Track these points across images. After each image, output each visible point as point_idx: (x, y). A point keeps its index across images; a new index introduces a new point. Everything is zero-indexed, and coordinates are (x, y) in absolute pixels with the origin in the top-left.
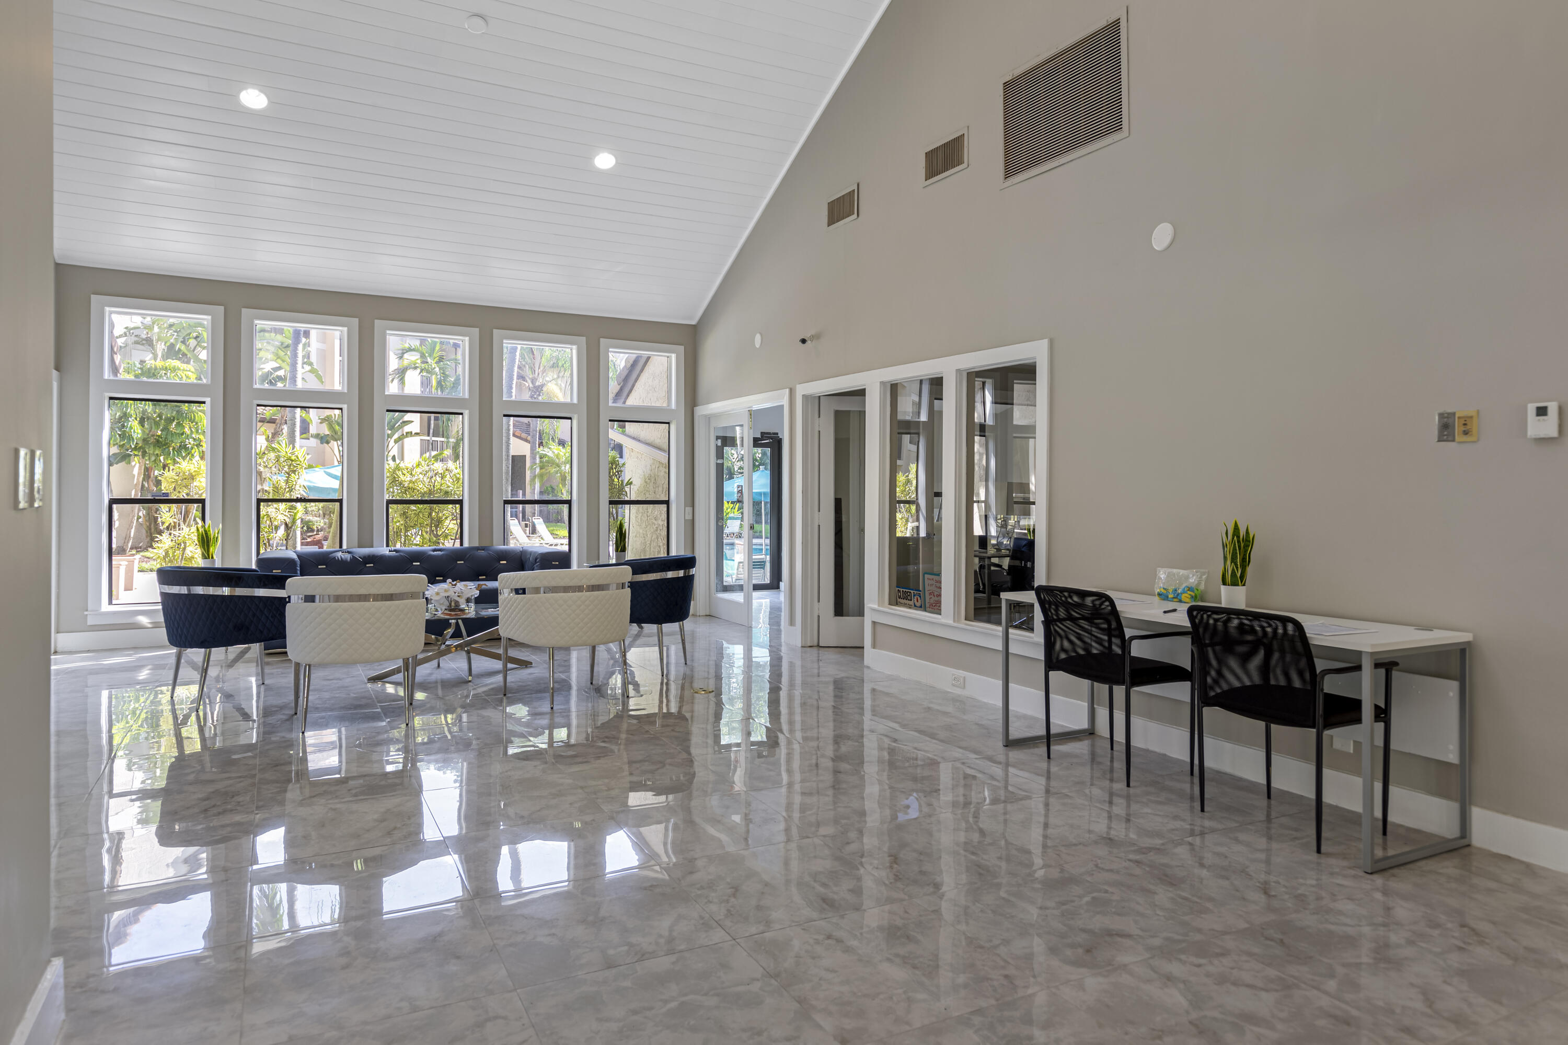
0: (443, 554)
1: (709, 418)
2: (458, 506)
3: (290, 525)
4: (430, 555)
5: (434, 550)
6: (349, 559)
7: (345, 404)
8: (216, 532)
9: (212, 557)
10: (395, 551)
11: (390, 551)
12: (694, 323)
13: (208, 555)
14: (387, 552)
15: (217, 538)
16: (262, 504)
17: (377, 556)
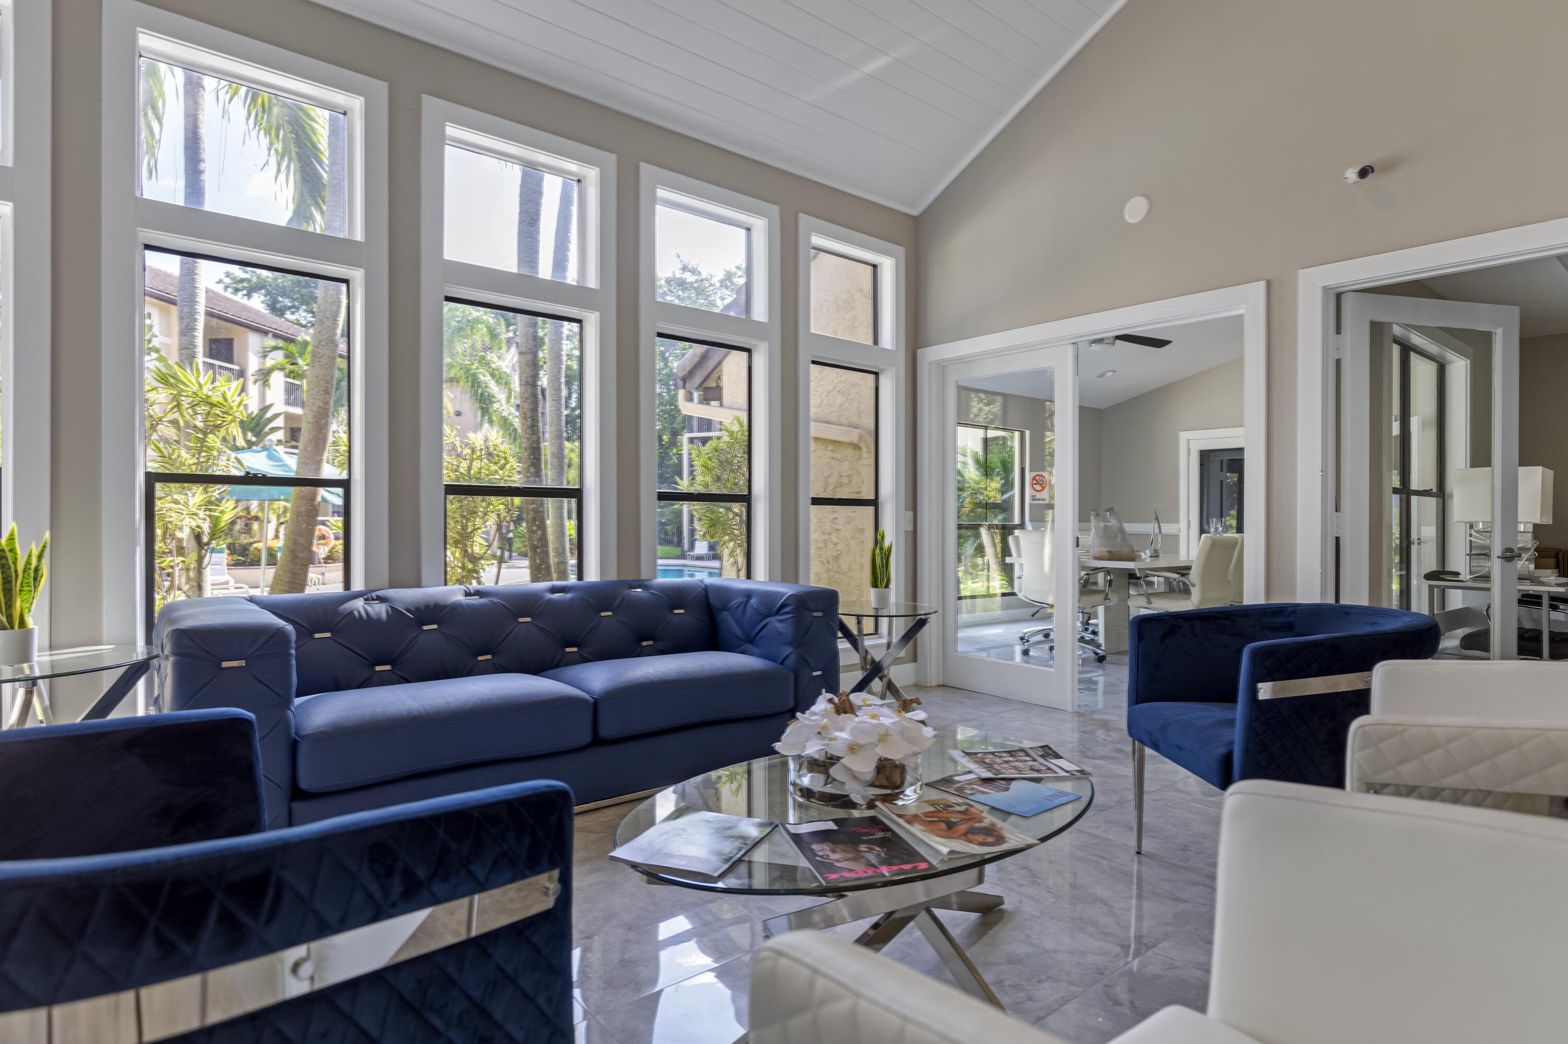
0: (572, 599)
1: (944, 367)
2: (574, 501)
3: (205, 539)
4: (550, 600)
5: (554, 590)
6: (384, 616)
7: (357, 265)
8: (35, 553)
9: (22, 623)
10: (478, 593)
11: (468, 594)
12: (915, 212)
13: (10, 617)
14: (460, 598)
15: (37, 570)
16: (158, 486)
17: (445, 607)
